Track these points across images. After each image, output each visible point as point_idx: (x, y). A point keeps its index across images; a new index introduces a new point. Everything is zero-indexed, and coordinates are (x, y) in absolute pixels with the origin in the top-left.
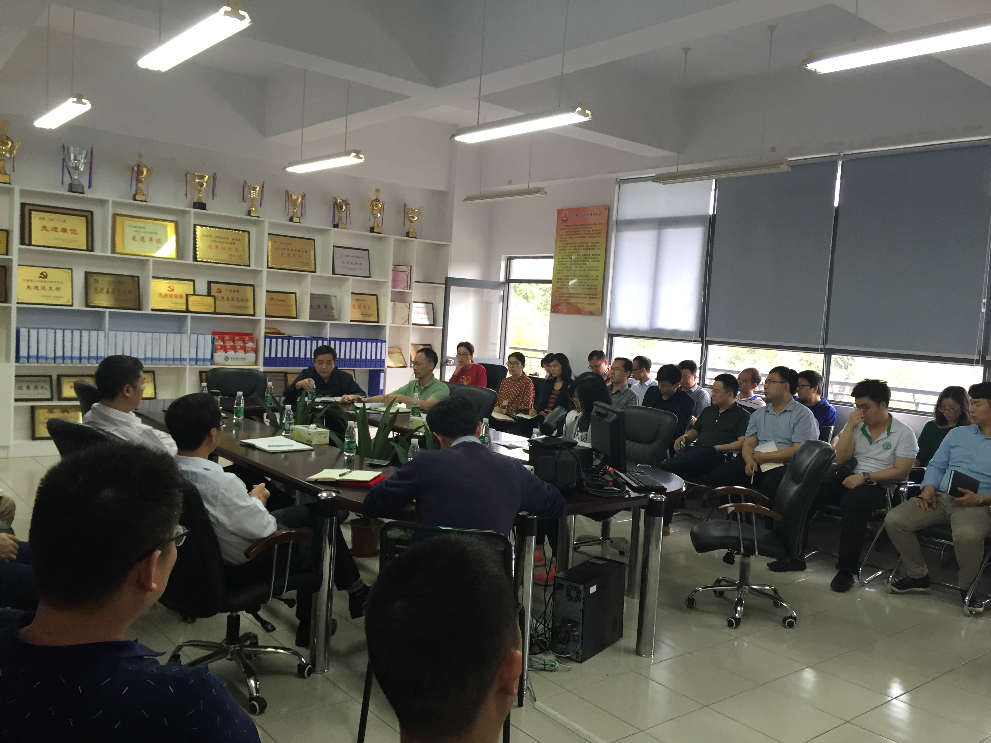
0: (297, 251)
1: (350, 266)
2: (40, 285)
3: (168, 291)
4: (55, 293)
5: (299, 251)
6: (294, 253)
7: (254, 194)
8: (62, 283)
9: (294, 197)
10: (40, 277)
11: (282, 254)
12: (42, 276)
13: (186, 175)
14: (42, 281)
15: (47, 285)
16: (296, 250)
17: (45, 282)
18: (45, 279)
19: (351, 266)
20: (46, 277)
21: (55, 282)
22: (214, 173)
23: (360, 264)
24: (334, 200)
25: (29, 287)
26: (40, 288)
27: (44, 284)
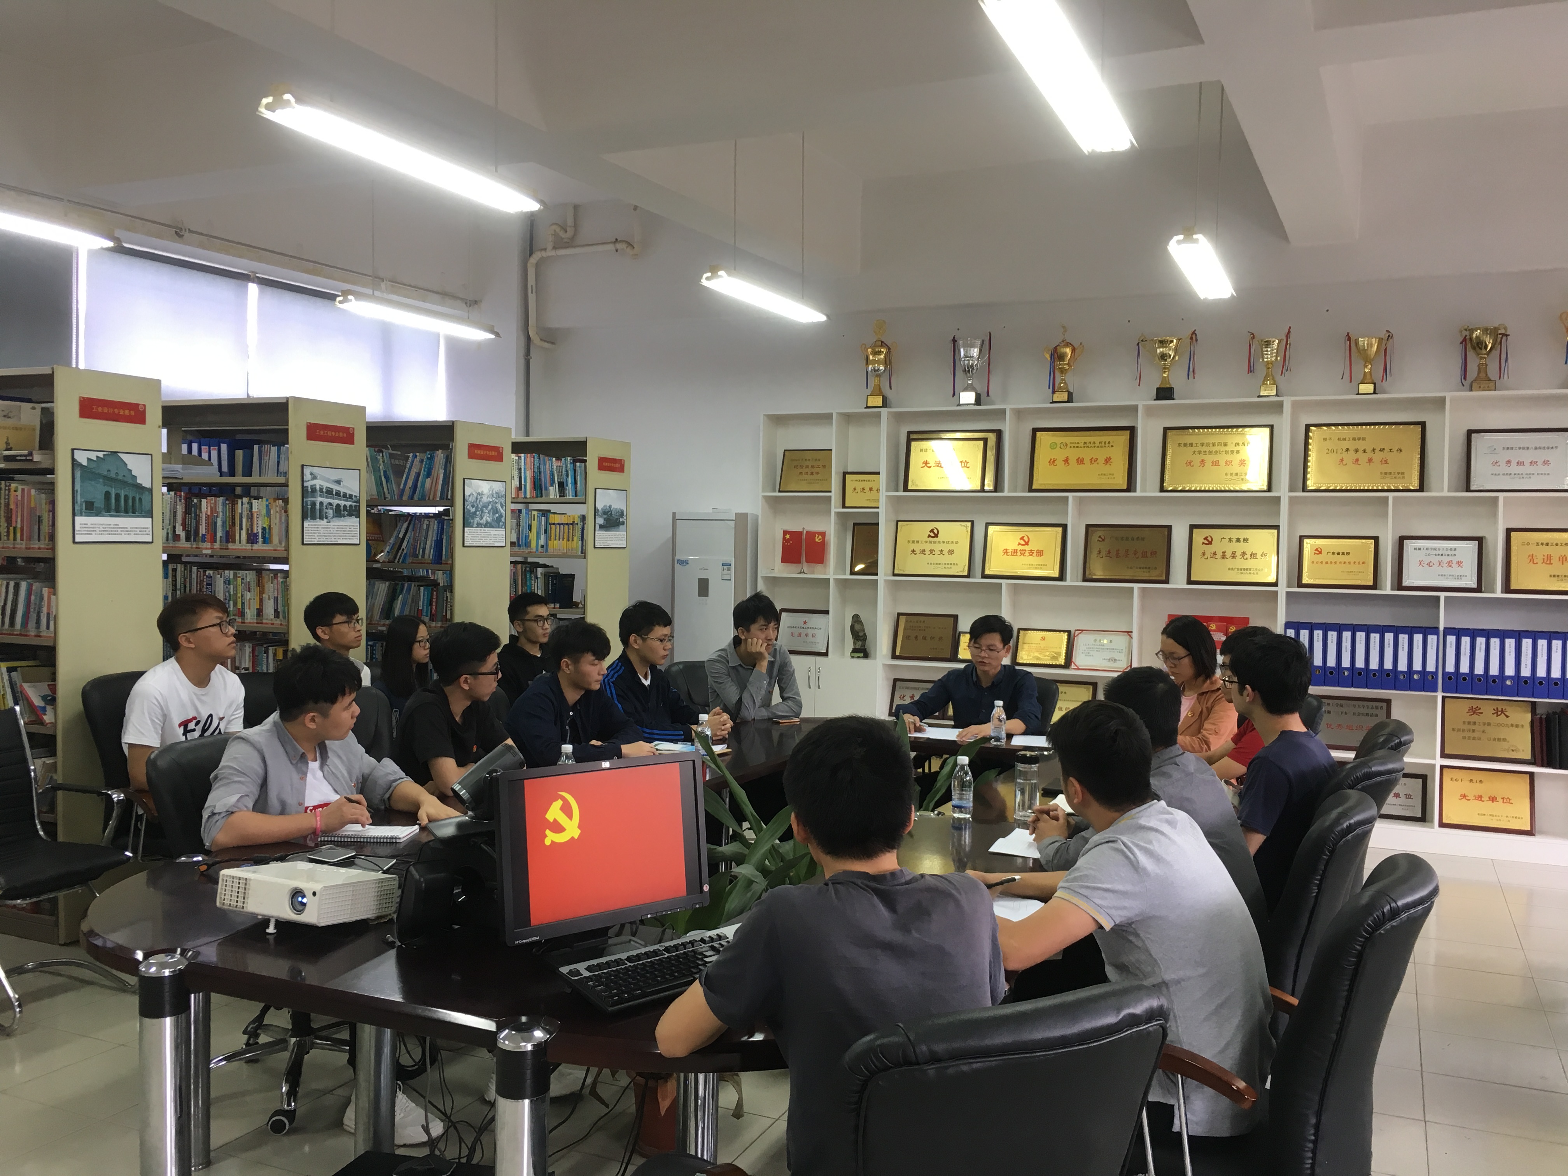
0: (1377, 451)
1: (1514, 469)
2: (928, 547)
3: (1019, 544)
4: (947, 558)
5: (1382, 450)
6: (1369, 454)
7: (1270, 355)
8: (957, 543)
9: (1363, 341)
10: (929, 536)
11: (1342, 460)
12: (932, 534)
13: (1138, 344)
14: (930, 542)
15: (937, 548)
16: (1374, 450)
17: (935, 542)
18: (935, 539)
19: (1520, 469)
20: (936, 536)
21: (948, 542)
22: (1191, 332)
23: (1546, 463)
24: (1465, 333)
25: (913, 551)
26: (927, 552)
27: (932, 546)
